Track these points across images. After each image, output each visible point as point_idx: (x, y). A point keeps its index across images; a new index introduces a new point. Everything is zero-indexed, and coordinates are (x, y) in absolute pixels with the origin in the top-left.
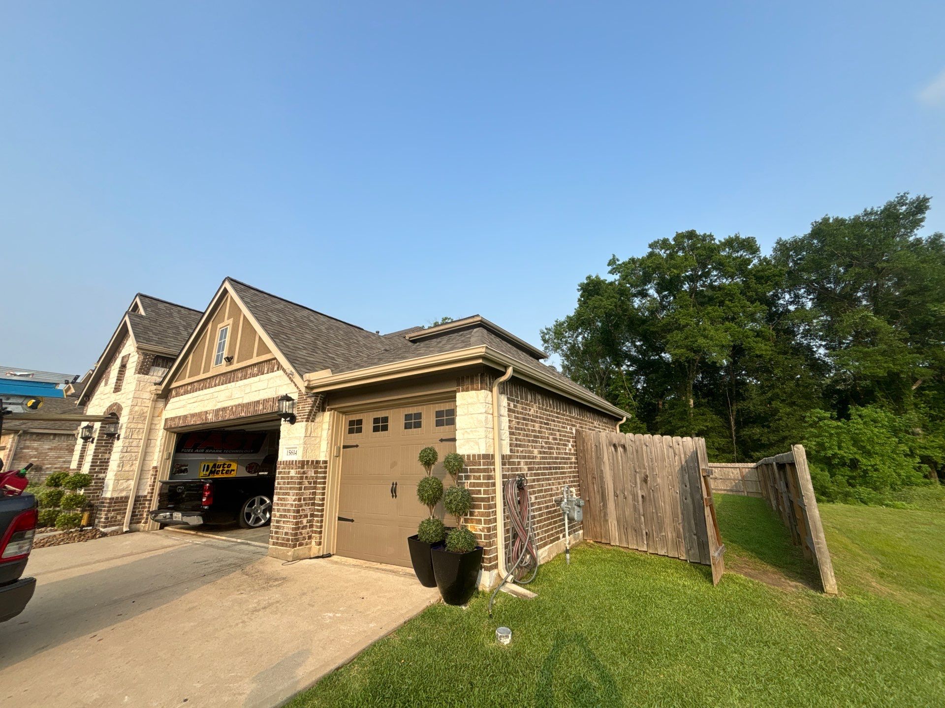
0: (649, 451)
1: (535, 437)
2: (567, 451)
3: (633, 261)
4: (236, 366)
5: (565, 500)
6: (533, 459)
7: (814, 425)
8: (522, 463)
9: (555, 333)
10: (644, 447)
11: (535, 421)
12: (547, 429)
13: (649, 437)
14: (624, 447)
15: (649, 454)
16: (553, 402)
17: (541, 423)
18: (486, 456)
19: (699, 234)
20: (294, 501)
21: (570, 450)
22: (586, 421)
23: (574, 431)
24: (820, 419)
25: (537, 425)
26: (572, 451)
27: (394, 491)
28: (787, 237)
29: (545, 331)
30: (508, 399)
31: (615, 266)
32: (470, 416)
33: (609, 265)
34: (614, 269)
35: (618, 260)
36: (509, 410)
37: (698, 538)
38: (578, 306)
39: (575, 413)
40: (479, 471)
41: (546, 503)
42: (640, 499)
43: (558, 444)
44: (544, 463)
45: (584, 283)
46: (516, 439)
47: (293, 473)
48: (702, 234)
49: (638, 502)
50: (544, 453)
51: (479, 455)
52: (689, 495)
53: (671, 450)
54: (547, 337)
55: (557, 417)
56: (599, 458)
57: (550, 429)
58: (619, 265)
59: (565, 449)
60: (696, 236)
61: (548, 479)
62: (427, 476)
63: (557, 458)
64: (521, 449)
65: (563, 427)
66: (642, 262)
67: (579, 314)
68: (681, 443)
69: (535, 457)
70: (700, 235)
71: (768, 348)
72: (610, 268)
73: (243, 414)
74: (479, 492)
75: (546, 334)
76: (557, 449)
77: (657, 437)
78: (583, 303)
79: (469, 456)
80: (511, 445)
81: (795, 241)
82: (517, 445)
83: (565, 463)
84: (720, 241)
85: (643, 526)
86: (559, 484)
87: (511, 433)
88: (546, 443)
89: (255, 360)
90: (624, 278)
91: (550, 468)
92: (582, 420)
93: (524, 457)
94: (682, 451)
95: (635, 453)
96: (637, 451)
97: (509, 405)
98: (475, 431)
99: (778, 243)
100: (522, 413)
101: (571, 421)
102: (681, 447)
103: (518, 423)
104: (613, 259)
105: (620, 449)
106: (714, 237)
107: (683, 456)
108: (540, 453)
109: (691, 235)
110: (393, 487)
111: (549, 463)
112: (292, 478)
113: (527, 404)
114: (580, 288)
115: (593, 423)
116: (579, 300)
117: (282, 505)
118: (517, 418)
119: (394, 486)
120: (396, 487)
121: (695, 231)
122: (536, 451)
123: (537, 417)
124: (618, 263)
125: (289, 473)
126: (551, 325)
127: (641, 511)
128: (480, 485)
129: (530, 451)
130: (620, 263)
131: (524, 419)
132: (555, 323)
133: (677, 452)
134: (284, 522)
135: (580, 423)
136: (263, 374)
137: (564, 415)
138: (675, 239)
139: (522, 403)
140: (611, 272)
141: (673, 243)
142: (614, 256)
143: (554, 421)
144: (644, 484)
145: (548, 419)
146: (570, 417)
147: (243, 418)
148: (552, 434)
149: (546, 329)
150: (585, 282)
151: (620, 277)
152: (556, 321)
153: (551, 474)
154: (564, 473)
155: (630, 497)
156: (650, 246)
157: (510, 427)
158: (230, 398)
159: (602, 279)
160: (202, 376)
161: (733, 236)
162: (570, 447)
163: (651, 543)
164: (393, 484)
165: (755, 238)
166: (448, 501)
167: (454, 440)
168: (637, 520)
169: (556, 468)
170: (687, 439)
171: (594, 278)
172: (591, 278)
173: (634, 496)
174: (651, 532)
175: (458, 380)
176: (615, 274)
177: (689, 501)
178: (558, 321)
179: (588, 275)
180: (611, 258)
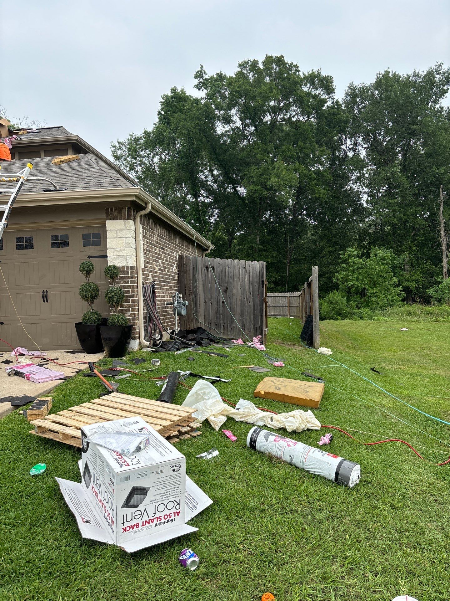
0: (230, 271)
1: (157, 258)
2: (173, 271)
3: (220, 77)
5: (176, 302)
6: (155, 273)
7: (345, 261)
8: (150, 276)
9: (129, 150)
10: (227, 268)
11: (156, 246)
12: (162, 252)
13: (231, 261)
14: (213, 268)
15: (230, 273)
16: (166, 232)
17: (160, 247)
18: (132, 268)
19: (286, 62)
21: (175, 270)
22: (184, 249)
23: (178, 257)
24: (351, 256)
25: (158, 249)
26: (176, 272)
27: (45, 298)
28: (358, 83)
29: (118, 145)
30: (143, 228)
31: (201, 80)
32: (118, 239)
33: (196, 77)
34: (201, 83)
35: (206, 73)
36: (144, 236)
37: (254, 326)
38: (158, 120)
39: (178, 241)
40: (127, 278)
41: (161, 305)
42: (221, 303)
43: (168, 265)
44: (161, 278)
45: (168, 96)
46: (147, 258)
48: (289, 62)
49: (220, 306)
50: (161, 270)
51: (127, 267)
52: (252, 300)
53: (244, 270)
54: (119, 152)
55: (168, 244)
57: (165, 253)
58: (206, 79)
59: (172, 269)
60: (284, 64)
61: (163, 289)
62: (87, 282)
63: (167, 275)
64: (150, 266)
65: (172, 252)
66: (231, 82)
67: (158, 131)
68: (251, 265)
69: (156, 273)
70: (287, 64)
71: (325, 191)
72: (196, 81)
74: (128, 291)
75: (118, 149)
76: (169, 268)
77: (236, 261)
78: (164, 119)
79: (123, 267)
80: (144, 261)
82: (148, 263)
83: (172, 279)
84: (304, 74)
85: (222, 322)
86: (169, 294)
87: (145, 254)
88: (162, 263)
90: (210, 96)
91: (164, 282)
92: (182, 248)
93: (151, 272)
94: (251, 271)
96: (222, 272)
97: (143, 233)
98: (124, 250)
100: (149, 239)
101: (175, 248)
102: (251, 268)
103: (148, 246)
104: (201, 71)
105: (211, 270)
106: (299, 69)
107: (251, 274)
108: (159, 269)
109: (280, 61)
110: (43, 294)
111: (163, 278)
113: (152, 233)
114: (163, 101)
115: (188, 251)
116: (160, 113)
118: (147, 242)
119: (45, 293)
120: (47, 294)
121: (283, 57)
122: (157, 268)
123: (157, 243)
124: (205, 77)
126: (125, 138)
127: (221, 312)
128: (129, 287)
129: (154, 267)
130: (207, 77)
131: (151, 244)
132: (129, 137)
133: (248, 271)
135: (181, 250)
137: (172, 243)
138: (265, 63)
139: (150, 232)
140: (198, 87)
141: (262, 67)
142: (202, 67)
143: (166, 247)
144: (225, 294)
145: (163, 245)
146: (176, 245)
148: (165, 257)
149: (119, 143)
150: (170, 94)
151: (206, 94)
152: (131, 136)
153: (165, 286)
154: (171, 286)
155: (215, 304)
156: (240, 65)
157: (144, 249)
159: (188, 94)
161: (315, 71)
162: (175, 267)
163: (225, 332)
164: (43, 292)
166: (111, 296)
167: (106, 257)
169: (167, 282)
170: (255, 263)
171: (179, 91)
172: (176, 91)
173: (218, 302)
174: (226, 325)
175: (107, 210)
176: (201, 89)
177: (252, 303)
178: (134, 135)
179: (173, 87)
180: (199, 68)
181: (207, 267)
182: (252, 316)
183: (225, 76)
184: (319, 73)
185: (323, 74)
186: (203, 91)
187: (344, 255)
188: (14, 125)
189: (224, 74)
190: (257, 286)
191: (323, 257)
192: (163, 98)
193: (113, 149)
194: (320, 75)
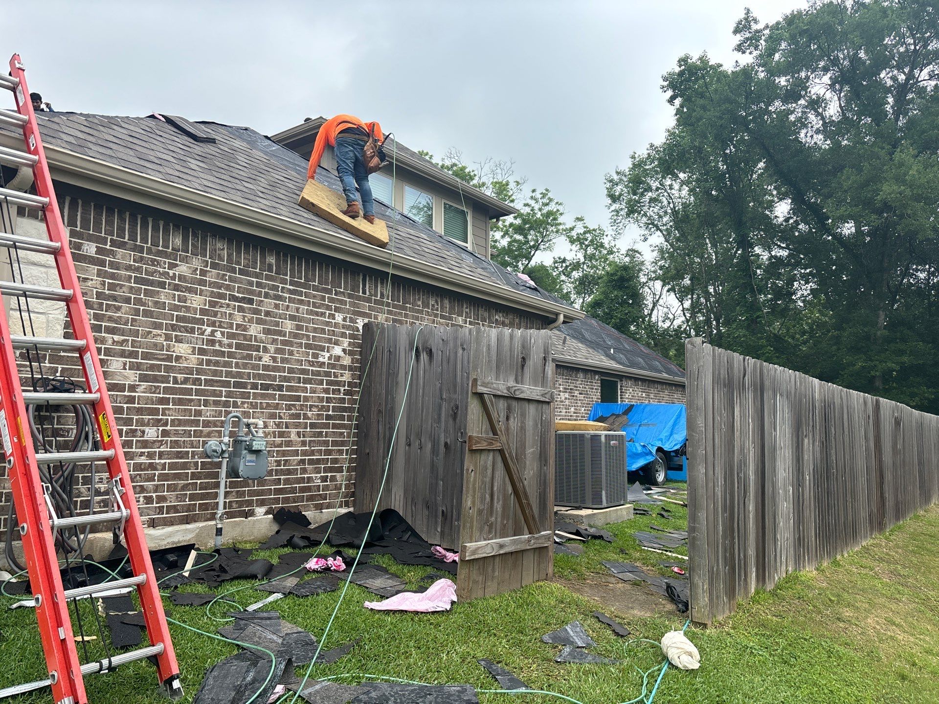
0: (466, 358)
2: (322, 360)
9: (632, 181)
10: (460, 351)
14: (430, 352)
15: (466, 362)
21: (335, 358)
26: (344, 363)
29: (616, 178)
31: (748, 35)
33: (736, 32)
34: (747, 39)
35: (756, 21)
45: (674, 74)
54: (618, 189)
56: (392, 374)
58: (757, 31)
59: (315, 356)
65: (316, 314)
72: (739, 38)
75: (617, 184)
83: (307, 381)
91: (239, 385)
95: (445, 363)
100: (132, 268)
101: (351, 304)
104: (746, 19)
105: (424, 357)
108: (200, 352)
111: (234, 375)
113: (160, 254)
114: (666, 84)
123: (201, 282)
124: (754, 27)
129: (155, 344)
130: (760, 26)
131: (142, 281)
132: (631, 161)
135: (390, 312)
140: (740, 48)
142: (748, 11)
144: (451, 422)
149: (618, 173)
150: (677, 70)
151: (757, 58)
152: (633, 157)
154: (296, 398)
155: (428, 446)
159: (714, 62)
162: (337, 352)
163: (447, 530)
168: (433, 488)
169: (265, 387)
171: (694, 60)
172: (689, 60)
174: (449, 510)
176: (748, 51)
178: (636, 156)
179: (682, 55)
180: (742, 15)
186: (751, 53)
192: (665, 79)
193: (608, 185)
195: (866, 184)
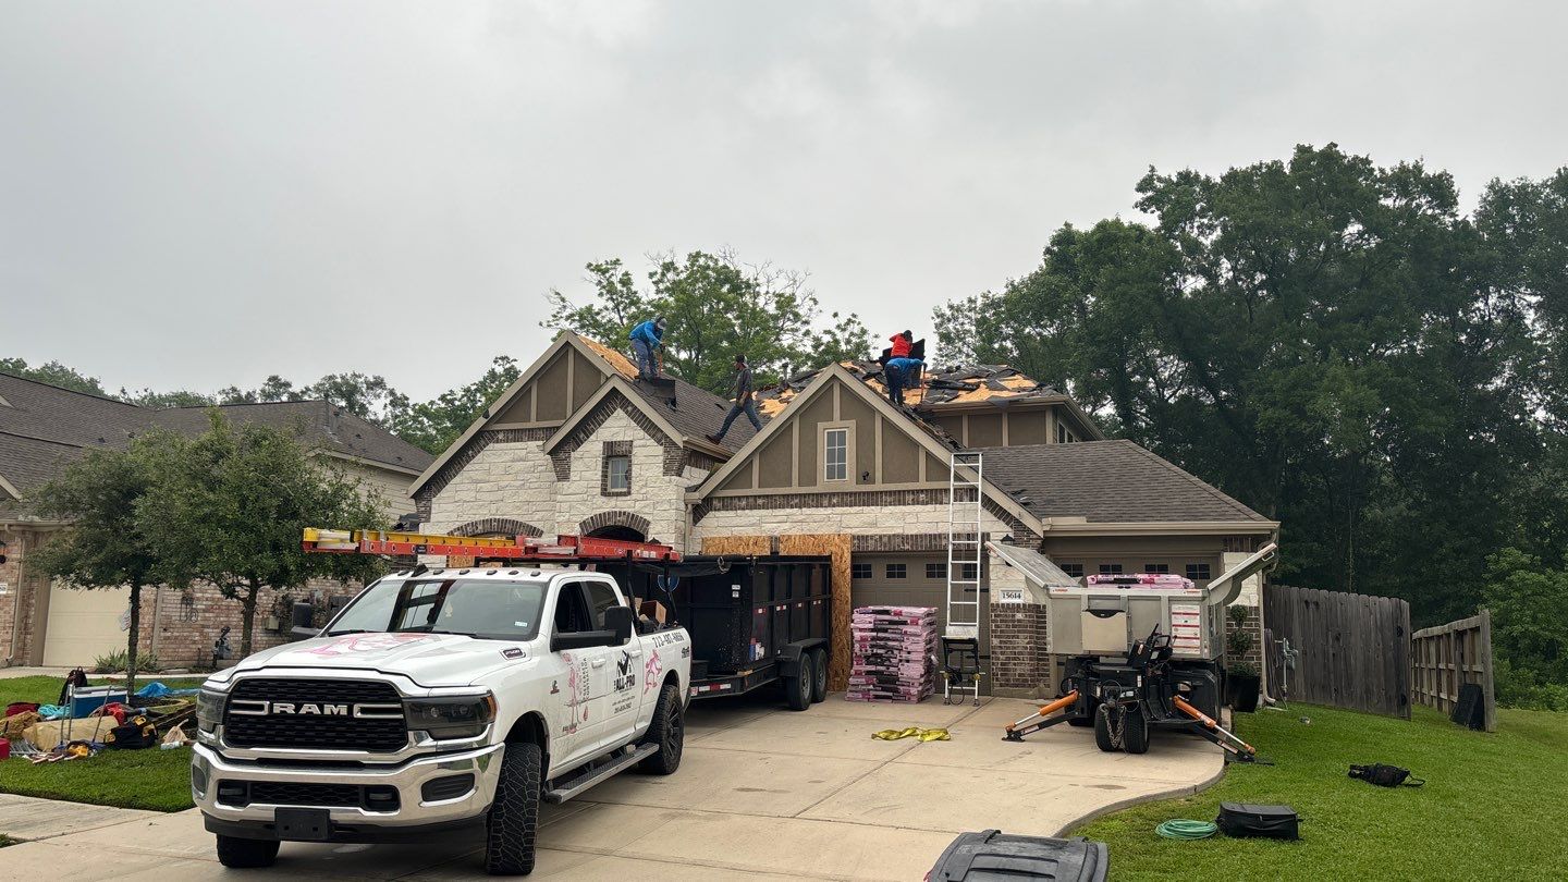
0: (1343, 609)
3: (1186, 178)
4: (878, 486)
5: (1285, 650)
7: (1500, 577)
10: (1339, 605)
14: (1317, 604)
15: (1343, 612)
18: (1256, 608)
19: (1343, 154)
20: (1028, 643)
24: (1514, 567)
28: (1509, 179)
29: (948, 313)
31: (1150, 194)
33: (1140, 189)
34: (1149, 198)
35: (1160, 180)
37: (1386, 694)
40: (1250, 620)
42: (1331, 656)
47: (1019, 616)
48: (1350, 154)
49: (1328, 660)
53: (1367, 609)
58: (1159, 189)
60: (1340, 161)
68: (1377, 603)
70: (1345, 158)
71: (1443, 419)
72: (1140, 196)
73: (907, 547)
74: (1251, 636)
81: (1524, 187)
89: (923, 484)
90: (1169, 224)
94: (1378, 611)
95: (1328, 611)
96: (1330, 608)
98: (1246, 587)
99: (1491, 187)
102: (1377, 607)
104: (1151, 176)
105: (1312, 607)
106: (1373, 164)
107: (1378, 616)
109: (1329, 156)
112: (1019, 621)
116: (1048, 251)
117: (1008, 648)
121: (1336, 146)
124: (1158, 186)
125: (1014, 616)
127: (1331, 669)
128: (1254, 630)
130: (1163, 185)
133: (1373, 611)
134: (1015, 664)
136: (941, 503)
140: (1143, 206)
141: (1290, 174)
142: (1153, 169)
144: (1336, 642)
147: (908, 551)
149: (951, 307)
151: (1159, 218)
155: (1320, 656)
158: (874, 524)
160: (795, 489)
161: (1410, 163)
163: (1338, 699)
165: (1451, 177)
168: (1326, 677)
173: (1325, 654)
175: (1225, 540)
176: (1150, 210)
177: (1381, 659)
178: (990, 295)
180: (1146, 172)
181: (1306, 602)
182: (1383, 678)
183: (1197, 176)
184: (1418, 169)
185: (1430, 170)
186: (1153, 212)
187: (1497, 562)
188: (749, 279)
189: (1193, 172)
190: (1389, 634)
191: (1440, 561)
194: (1420, 171)
195: (1294, 387)
